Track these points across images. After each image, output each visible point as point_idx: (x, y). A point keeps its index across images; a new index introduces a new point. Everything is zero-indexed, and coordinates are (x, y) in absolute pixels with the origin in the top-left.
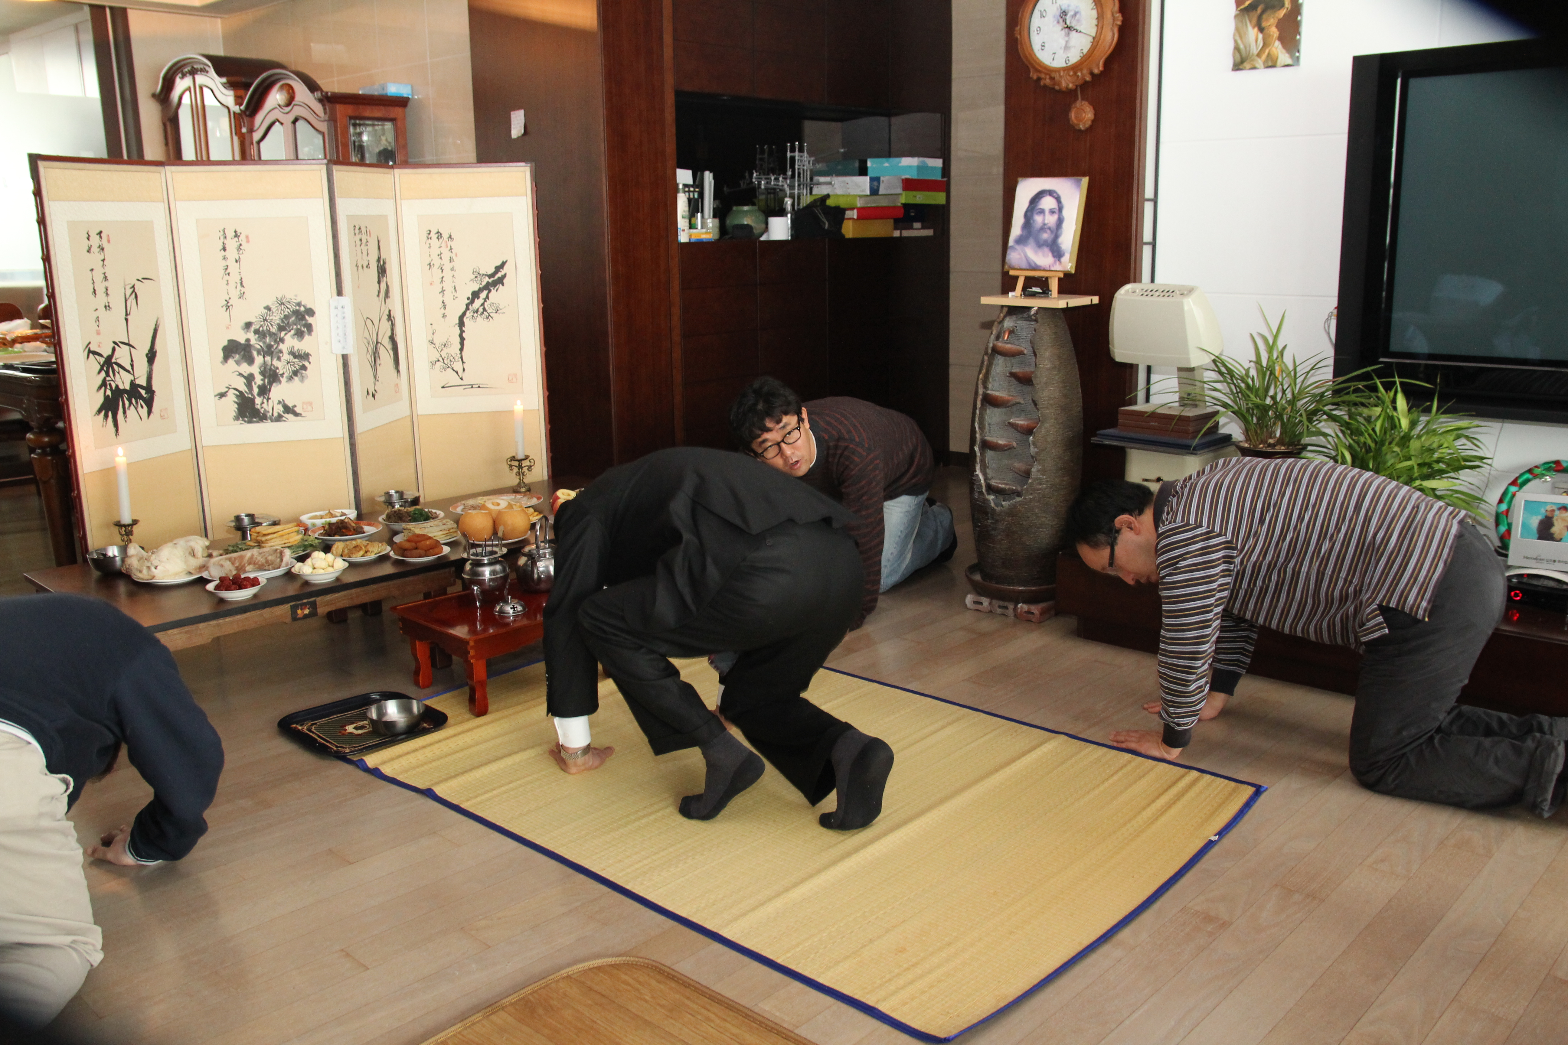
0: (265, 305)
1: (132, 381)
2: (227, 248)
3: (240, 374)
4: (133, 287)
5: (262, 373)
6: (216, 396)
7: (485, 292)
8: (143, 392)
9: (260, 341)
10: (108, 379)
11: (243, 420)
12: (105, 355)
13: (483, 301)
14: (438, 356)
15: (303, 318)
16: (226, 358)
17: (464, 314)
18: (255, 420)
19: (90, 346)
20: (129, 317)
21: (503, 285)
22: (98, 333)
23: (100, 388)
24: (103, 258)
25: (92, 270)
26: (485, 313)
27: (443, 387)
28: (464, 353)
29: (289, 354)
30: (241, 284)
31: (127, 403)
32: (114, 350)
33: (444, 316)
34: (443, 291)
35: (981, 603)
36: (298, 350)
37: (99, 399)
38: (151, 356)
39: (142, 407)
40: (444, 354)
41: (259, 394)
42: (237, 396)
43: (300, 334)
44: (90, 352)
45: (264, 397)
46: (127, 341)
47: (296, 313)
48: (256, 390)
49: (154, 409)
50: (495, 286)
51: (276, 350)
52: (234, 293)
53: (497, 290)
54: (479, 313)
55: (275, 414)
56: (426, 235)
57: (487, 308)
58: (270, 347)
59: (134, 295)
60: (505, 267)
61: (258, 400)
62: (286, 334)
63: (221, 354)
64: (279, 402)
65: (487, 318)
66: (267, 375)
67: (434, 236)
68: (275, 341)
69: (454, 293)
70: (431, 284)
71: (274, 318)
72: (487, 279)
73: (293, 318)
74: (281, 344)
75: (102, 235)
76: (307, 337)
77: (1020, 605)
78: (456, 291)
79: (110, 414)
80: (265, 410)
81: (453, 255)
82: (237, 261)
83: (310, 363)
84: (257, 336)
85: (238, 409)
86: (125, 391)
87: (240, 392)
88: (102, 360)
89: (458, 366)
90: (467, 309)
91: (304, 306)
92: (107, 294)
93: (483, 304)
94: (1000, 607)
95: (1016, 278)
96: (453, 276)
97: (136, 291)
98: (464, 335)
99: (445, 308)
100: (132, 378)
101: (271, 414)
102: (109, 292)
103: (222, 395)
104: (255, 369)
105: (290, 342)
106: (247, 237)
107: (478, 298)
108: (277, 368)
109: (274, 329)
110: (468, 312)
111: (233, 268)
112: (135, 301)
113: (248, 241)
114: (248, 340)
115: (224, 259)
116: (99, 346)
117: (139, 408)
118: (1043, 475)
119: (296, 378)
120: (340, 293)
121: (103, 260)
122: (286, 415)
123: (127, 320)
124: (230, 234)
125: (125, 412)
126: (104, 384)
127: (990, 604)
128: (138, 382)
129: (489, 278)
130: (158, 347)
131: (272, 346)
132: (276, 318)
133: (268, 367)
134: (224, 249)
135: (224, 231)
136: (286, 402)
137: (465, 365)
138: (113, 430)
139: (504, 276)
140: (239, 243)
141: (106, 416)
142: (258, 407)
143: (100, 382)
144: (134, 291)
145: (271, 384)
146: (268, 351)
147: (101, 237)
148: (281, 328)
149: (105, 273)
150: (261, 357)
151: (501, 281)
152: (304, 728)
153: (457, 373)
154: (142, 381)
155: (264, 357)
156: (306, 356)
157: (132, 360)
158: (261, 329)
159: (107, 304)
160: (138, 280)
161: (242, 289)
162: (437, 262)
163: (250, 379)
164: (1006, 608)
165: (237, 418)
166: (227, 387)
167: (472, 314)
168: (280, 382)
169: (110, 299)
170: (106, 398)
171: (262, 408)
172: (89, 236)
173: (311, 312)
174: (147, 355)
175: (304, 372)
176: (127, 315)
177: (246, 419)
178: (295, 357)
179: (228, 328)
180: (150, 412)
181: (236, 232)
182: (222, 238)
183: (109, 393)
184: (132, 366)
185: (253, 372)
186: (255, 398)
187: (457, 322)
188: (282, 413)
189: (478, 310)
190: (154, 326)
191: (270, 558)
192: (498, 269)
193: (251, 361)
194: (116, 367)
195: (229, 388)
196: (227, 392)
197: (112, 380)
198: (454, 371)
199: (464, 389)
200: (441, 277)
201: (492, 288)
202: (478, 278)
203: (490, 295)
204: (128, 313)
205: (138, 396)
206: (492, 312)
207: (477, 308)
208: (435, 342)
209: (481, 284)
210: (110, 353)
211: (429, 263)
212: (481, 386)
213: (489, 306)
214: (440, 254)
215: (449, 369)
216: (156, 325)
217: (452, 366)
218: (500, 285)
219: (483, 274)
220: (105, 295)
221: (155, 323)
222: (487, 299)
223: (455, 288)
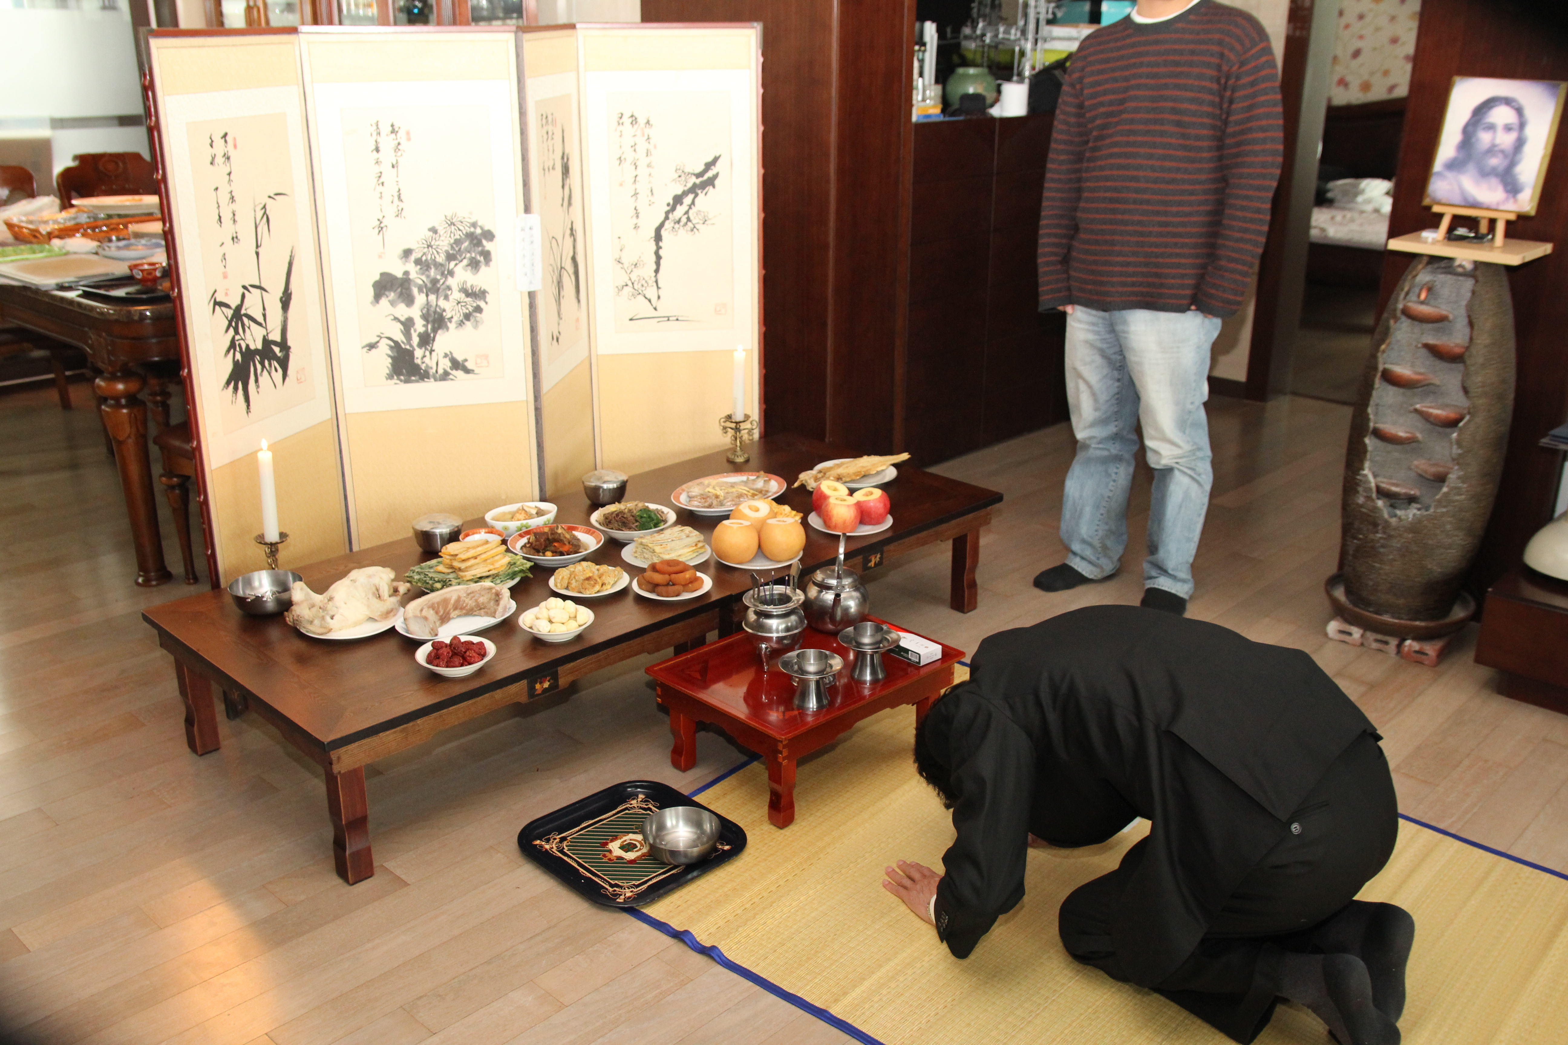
0: (430, 226)
1: (264, 337)
2: (381, 149)
3: (396, 319)
4: (264, 207)
5: (425, 317)
6: (363, 348)
7: (691, 197)
8: (277, 350)
9: (423, 274)
10: (237, 337)
11: (399, 379)
12: (233, 306)
13: (687, 208)
14: (626, 279)
15: (479, 243)
16: (377, 297)
17: (662, 225)
18: (413, 378)
19: (216, 295)
20: (260, 250)
21: (714, 187)
22: (225, 276)
23: (228, 351)
24: (228, 171)
25: (217, 189)
26: (689, 223)
27: (631, 320)
28: (660, 275)
29: (460, 291)
30: (399, 197)
31: (259, 367)
32: (243, 297)
33: (636, 227)
34: (636, 194)
35: (1350, 634)
36: (472, 286)
37: (227, 367)
38: (286, 301)
39: (276, 370)
40: (634, 277)
41: (420, 345)
42: (391, 348)
43: (474, 265)
44: (216, 303)
45: (426, 349)
46: (257, 284)
47: (471, 236)
48: (416, 340)
49: (290, 372)
50: (704, 189)
51: (443, 287)
52: (390, 211)
53: (706, 194)
54: (682, 223)
55: (441, 371)
56: (616, 119)
57: (692, 217)
58: (435, 282)
59: (265, 218)
60: (718, 164)
61: (418, 353)
62: (456, 265)
63: (371, 292)
64: (446, 356)
65: (692, 230)
66: (431, 319)
67: (627, 120)
68: (443, 274)
69: (650, 198)
70: (621, 185)
71: (440, 243)
72: (693, 180)
73: (466, 244)
74: (450, 278)
75: (228, 138)
76: (483, 269)
77: (1408, 642)
78: (652, 194)
79: (240, 385)
80: (427, 366)
81: (651, 147)
82: (393, 167)
83: (486, 303)
84: (419, 267)
85: (392, 365)
86: (257, 351)
87: (396, 342)
88: (230, 313)
89: (651, 293)
90: (667, 218)
91: (482, 228)
92: (234, 221)
93: (687, 213)
94: (1377, 641)
95: (1440, 216)
96: (650, 175)
97: (268, 212)
98: (661, 252)
99: (638, 217)
100: (264, 332)
101: (434, 370)
102: (236, 218)
103: (372, 346)
104: (415, 312)
105: (462, 275)
106: (408, 133)
107: (681, 204)
108: (444, 310)
109: (441, 259)
110: (667, 222)
111: (389, 175)
112: (266, 226)
113: (409, 139)
114: (406, 273)
115: (377, 162)
116: (226, 294)
117: (273, 372)
118: (1464, 482)
119: (467, 323)
120: (527, 209)
121: (229, 174)
122: (454, 372)
123: (257, 254)
124: (385, 129)
125: (257, 381)
126: (233, 345)
127: (1362, 636)
128: (271, 337)
129: (697, 178)
130: (293, 287)
131: (438, 281)
132: (444, 243)
133: (433, 309)
134: (377, 150)
135: (377, 125)
136: (456, 356)
137: (660, 291)
138: (244, 405)
139: (716, 176)
140: (396, 142)
141: (236, 389)
142: (418, 361)
143: (228, 344)
144: (265, 213)
145: (435, 331)
146: (433, 288)
147: (226, 141)
148: (450, 257)
149: (231, 192)
150: (423, 296)
151: (711, 182)
152: (551, 846)
153: (650, 301)
154: (276, 336)
155: (427, 296)
156: (480, 295)
157: (264, 309)
158: (424, 258)
159: (235, 236)
160: (270, 197)
161: (400, 204)
162: (629, 156)
163: (408, 324)
164: (1386, 643)
165: (390, 377)
166: (378, 336)
167: (672, 224)
168: (448, 329)
169: (238, 227)
170: (236, 363)
171: (423, 363)
172: (212, 141)
173: (489, 235)
174: (281, 299)
175: (478, 315)
176: (257, 247)
177: (402, 378)
178: (468, 295)
179: (380, 257)
180: (285, 375)
181: (392, 126)
182: (375, 134)
183: (238, 356)
184: (264, 316)
185: (412, 316)
186: (414, 349)
187: (653, 234)
188: (449, 370)
189: (680, 219)
190: (288, 262)
191: (481, 600)
192: (709, 166)
193: (409, 300)
194: (245, 320)
195: (381, 338)
196: (378, 342)
197: (242, 339)
198: (646, 298)
199: (658, 322)
200: (635, 175)
201: (699, 192)
202: (683, 178)
203: (697, 200)
204: (259, 244)
205: (272, 356)
206: (698, 223)
207: (679, 217)
208: (623, 261)
209: (685, 186)
210: (239, 302)
211: (619, 156)
212: (679, 319)
213: (695, 214)
214: (633, 144)
215: (640, 296)
216: (291, 256)
217: (644, 292)
218: (711, 187)
219: (689, 174)
220: (232, 222)
221: (290, 254)
222: (692, 206)
223: (652, 191)
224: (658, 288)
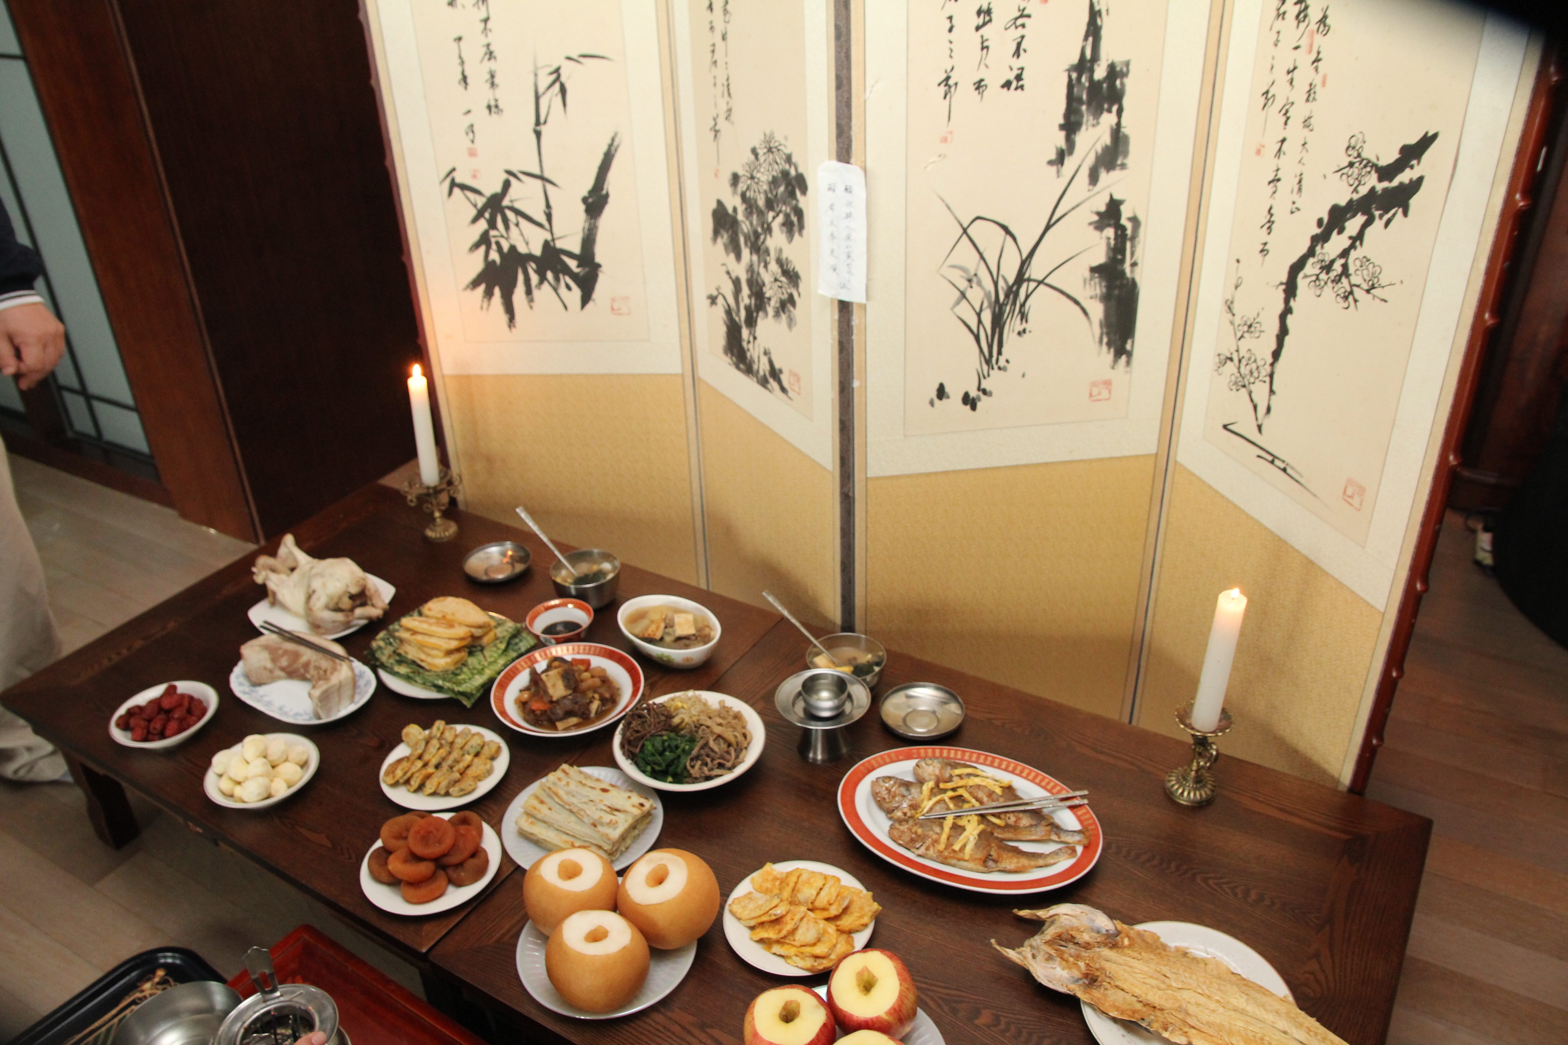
0: (752, 145)
1: (547, 242)
3: (729, 273)
4: (557, 71)
5: (749, 283)
6: (708, 297)
7: (1360, 219)
8: (572, 264)
9: (747, 218)
10: (493, 233)
11: (731, 359)
12: (488, 194)
13: (1347, 243)
14: (1232, 347)
15: (793, 193)
16: (716, 233)
17: (1301, 264)
18: (742, 366)
19: (455, 174)
20: (543, 129)
22: (472, 153)
23: (477, 246)
24: (487, 17)
25: (461, 40)
26: (1344, 280)
27: (1226, 428)
28: (1279, 367)
29: (776, 262)
30: (728, 89)
31: (534, 278)
32: (507, 185)
33: (1262, 249)
34: (1275, 180)
36: (786, 259)
37: (477, 264)
38: (595, 203)
39: (569, 288)
40: (1243, 348)
41: (746, 324)
42: (724, 310)
43: (789, 226)
44: (453, 184)
45: (750, 332)
46: (537, 171)
47: (786, 177)
48: (743, 313)
49: (595, 296)
50: (1387, 210)
51: (763, 247)
52: (722, 107)
53: (1387, 224)
54: (1333, 275)
55: (761, 371)
57: (1354, 268)
59: (557, 87)
60: (1427, 155)
61: (745, 333)
62: (774, 218)
63: (711, 223)
64: (765, 352)
65: (1346, 297)
66: (754, 290)
67: (1291, 8)
68: (763, 227)
69: (1295, 197)
70: (1258, 151)
72: (1372, 181)
74: (768, 237)
78: (1300, 189)
79: (497, 291)
80: (751, 355)
81: (1318, 81)
82: (723, 37)
83: (799, 294)
84: (744, 205)
85: (727, 336)
86: (530, 257)
87: (729, 306)
88: (481, 201)
89: (1261, 394)
90: (1311, 252)
92: (493, 85)
93: (1345, 254)
96: (1304, 145)
97: (563, 79)
98: (1290, 321)
99: (1268, 229)
100: (547, 236)
101: (757, 367)
102: (496, 81)
103: (714, 300)
105: (778, 237)
107: (1342, 228)
108: (764, 284)
109: (761, 202)
110: (1311, 260)
111: (720, 50)
112: (559, 98)
114: (735, 210)
115: (712, 27)
116: (474, 176)
117: (563, 290)
119: (782, 315)
121: (487, 22)
122: (771, 382)
123: (538, 134)
125: (529, 292)
126: (484, 240)
128: (562, 244)
129: (1380, 180)
130: (613, 188)
131: (759, 235)
132: (764, 178)
133: (755, 276)
134: (711, 8)
136: (772, 358)
137: (1273, 397)
138: (504, 318)
139: (1416, 185)
141: (489, 294)
142: (745, 345)
143: (478, 237)
144: (558, 78)
145: (757, 309)
146: (755, 244)
148: (769, 203)
149: (488, 45)
150: (748, 252)
151: (1404, 197)
153: (1255, 408)
154: (570, 245)
155: (751, 253)
156: (793, 277)
157: (548, 206)
158: (748, 194)
159: (493, 104)
160: (569, 58)
161: (729, 99)
162: (1281, 90)
163: (737, 286)
165: (724, 351)
166: (717, 289)
167: (1318, 270)
168: (767, 313)
169: (499, 93)
170: (489, 265)
171: (749, 350)
173: (803, 184)
174: (585, 200)
175: (792, 308)
176: (538, 123)
177: (734, 359)
178: (783, 271)
179: (716, 175)
180: (586, 298)
183: (494, 256)
184: (549, 215)
185: (740, 275)
186: (742, 326)
187: (1284, 278)
188: (767, 374)
189: (1332, 262)
190: (605, 148)
192: (1408, 155)
193: (738, 253)
194: (510, 215)
195: (720, 292)
196: (717, 297)
197: (502, 236)
198: (1252, 400)
199: (1259, 456)
200: (1281, 138)
201: (1377, 213)
202: (1355, 171)
203: (1369, 231)
204: (542, 119)
205: (562, 269)
206: (1358, 286)
207: (1332, 257)
208: (1236, 308)
209: (1355, 190)
210: (498, 188)
211: (1264, 90)
212: (1289, 470)
213: (1358, 263)
214: (1291, 68)
215: (1243, 390)
216: (610, 146)
217: (1252, 387)
218: (1400, 210)
219: (1369, 162)
220: (488, 85)
221: (609, 141)
222: (1358, 243)
223: (1300, 181)
224: (1272, 392)
